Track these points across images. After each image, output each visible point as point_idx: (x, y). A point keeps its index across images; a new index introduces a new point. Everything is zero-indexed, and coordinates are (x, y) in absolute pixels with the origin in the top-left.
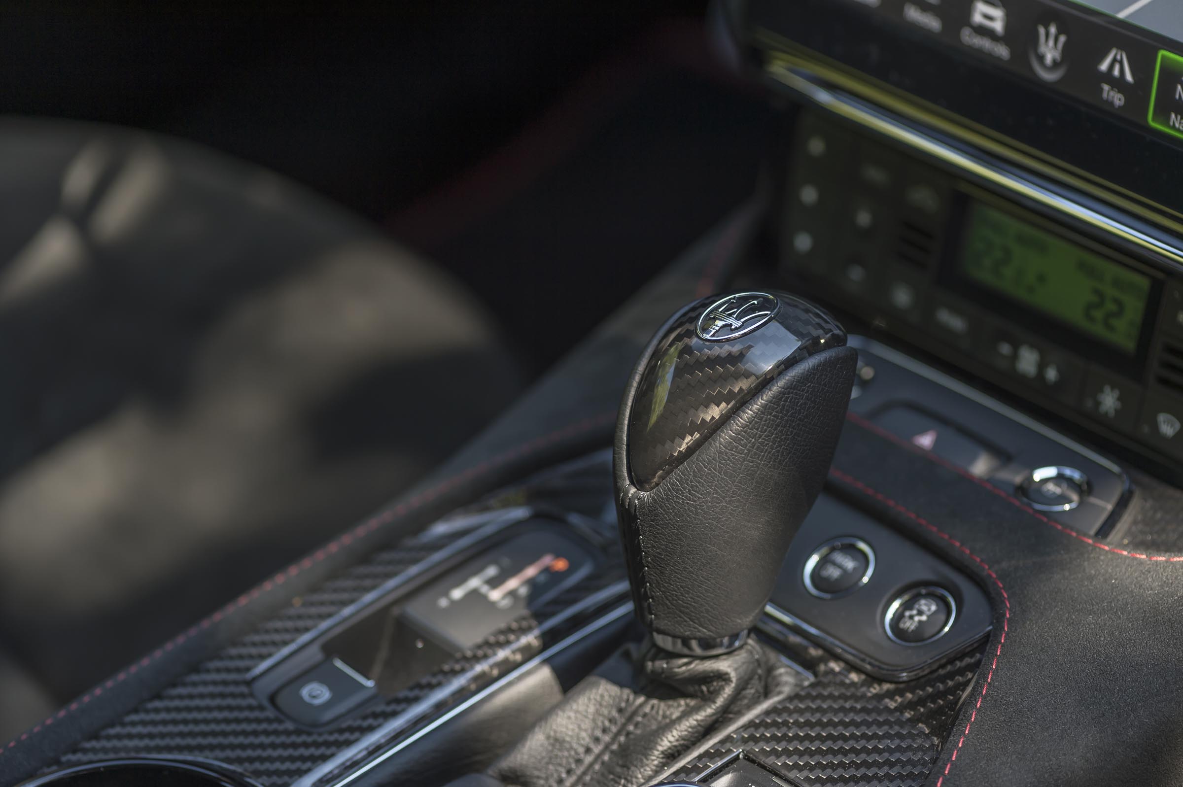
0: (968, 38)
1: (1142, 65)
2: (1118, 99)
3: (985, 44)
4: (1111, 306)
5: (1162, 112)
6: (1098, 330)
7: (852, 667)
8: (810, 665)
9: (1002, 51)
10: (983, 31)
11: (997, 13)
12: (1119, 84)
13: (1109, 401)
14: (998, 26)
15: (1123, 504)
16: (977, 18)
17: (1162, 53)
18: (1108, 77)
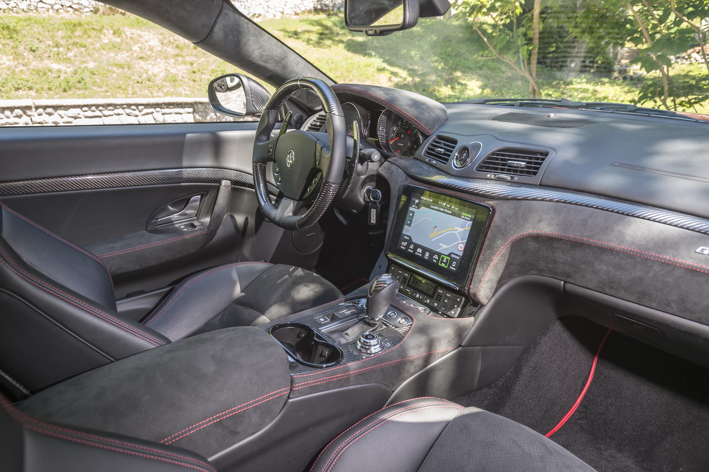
0: (416, 253)
1: (439, 257)
2: (435, 261)
3: (418, 254)
4: (430, 289)
5: (441, 263)
6: (428, 292)
7: (393, 326)
8: (387, 326)
9: (421, 255)
10: (418, 252)
11: (421, 250)
12: (436, 259)
13: (428, 301)
14: (421, 252)
15: (430, 312)
16: (418, 251)
17: (442, 256)
18: (434, 258)
